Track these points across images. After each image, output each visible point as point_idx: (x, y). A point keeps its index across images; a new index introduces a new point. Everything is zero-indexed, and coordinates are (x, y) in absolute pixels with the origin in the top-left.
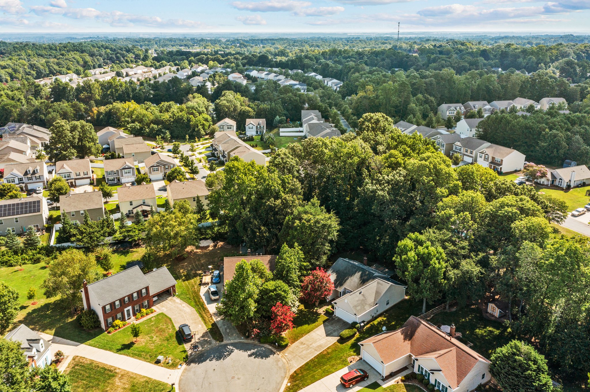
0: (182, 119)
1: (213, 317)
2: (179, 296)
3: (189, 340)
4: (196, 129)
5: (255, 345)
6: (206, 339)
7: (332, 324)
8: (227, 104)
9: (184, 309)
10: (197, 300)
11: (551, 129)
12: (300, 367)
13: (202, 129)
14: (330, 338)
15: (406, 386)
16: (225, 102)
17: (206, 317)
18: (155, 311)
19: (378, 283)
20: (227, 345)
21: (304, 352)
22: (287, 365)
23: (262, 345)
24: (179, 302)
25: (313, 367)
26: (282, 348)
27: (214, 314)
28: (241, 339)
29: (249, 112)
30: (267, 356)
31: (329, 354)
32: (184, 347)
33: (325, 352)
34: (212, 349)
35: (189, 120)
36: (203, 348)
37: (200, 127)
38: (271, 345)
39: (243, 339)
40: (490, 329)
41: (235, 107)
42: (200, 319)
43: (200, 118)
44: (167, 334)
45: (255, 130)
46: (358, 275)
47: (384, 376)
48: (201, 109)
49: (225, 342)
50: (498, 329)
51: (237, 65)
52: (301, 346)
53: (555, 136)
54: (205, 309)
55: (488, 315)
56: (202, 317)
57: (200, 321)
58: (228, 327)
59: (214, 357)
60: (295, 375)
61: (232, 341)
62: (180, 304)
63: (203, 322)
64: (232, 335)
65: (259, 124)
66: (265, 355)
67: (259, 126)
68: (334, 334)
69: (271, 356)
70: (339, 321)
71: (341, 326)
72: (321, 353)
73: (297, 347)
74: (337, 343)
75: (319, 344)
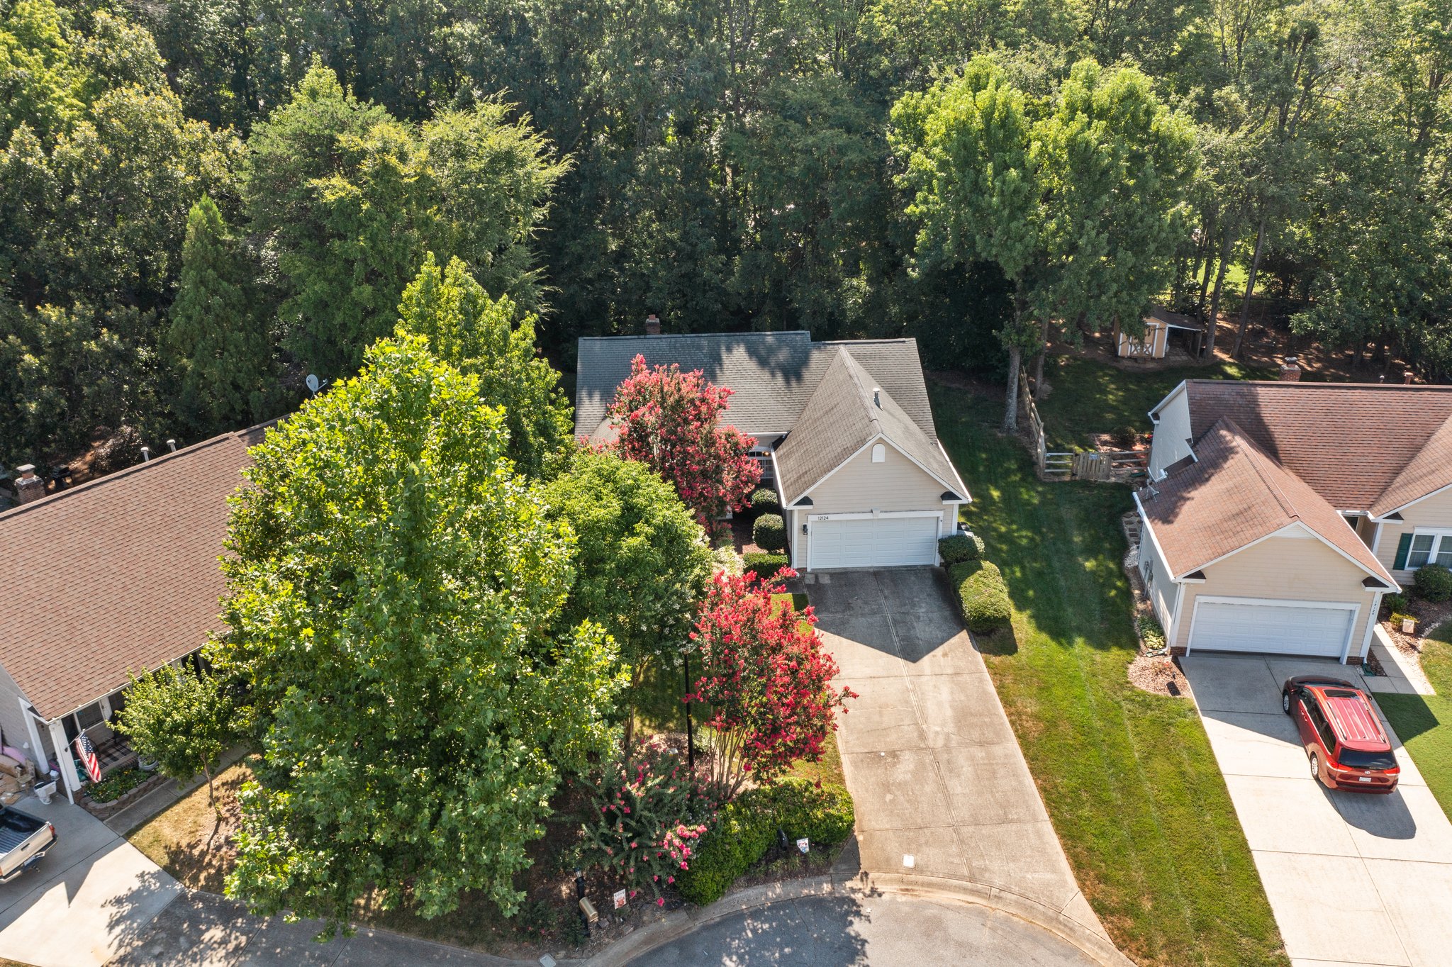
12: (1078, 866)
14: (936, 662)
15: (1446, 639)
22: (1000, 909)
26: (838, 844)
31: (1053, 723)
33: (1031, 724)
46: (738, 363)
47: (1364, 653)
52: (902, 773)
68: (921, 634)
69: (858, 927)
70: (846, 579)
71: (886, 592)
72: (1022, 737)
73: (887, 788)
74: (996, 660)
75: (949, 712)
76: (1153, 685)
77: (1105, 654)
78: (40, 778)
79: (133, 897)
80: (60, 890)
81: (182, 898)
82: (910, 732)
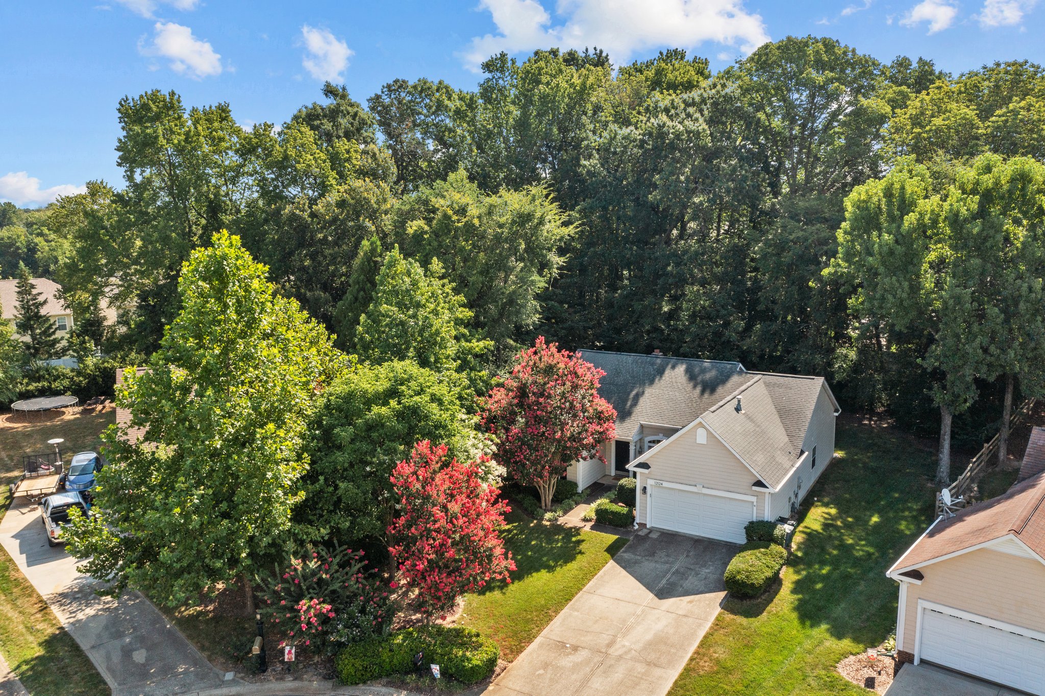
1: (54, 607)
7: (652, 555)
14: (680, 604)
19: (767, 385)
27: (64, 596)
31: (729, 671)
33: (706, 665)
38: (401, 685)
39: (233, 682)
46: (674, 376)
52: (567, 662)
58: (142, 638)
68: (687, 584)
70: (670, 539)
71: (691, 554)
72: (688, 670)
73: (545, 666)
74: (729, 617)
75: (649, 637)
76: (853, 674)
77: (837, 642)
82: (604, 639)
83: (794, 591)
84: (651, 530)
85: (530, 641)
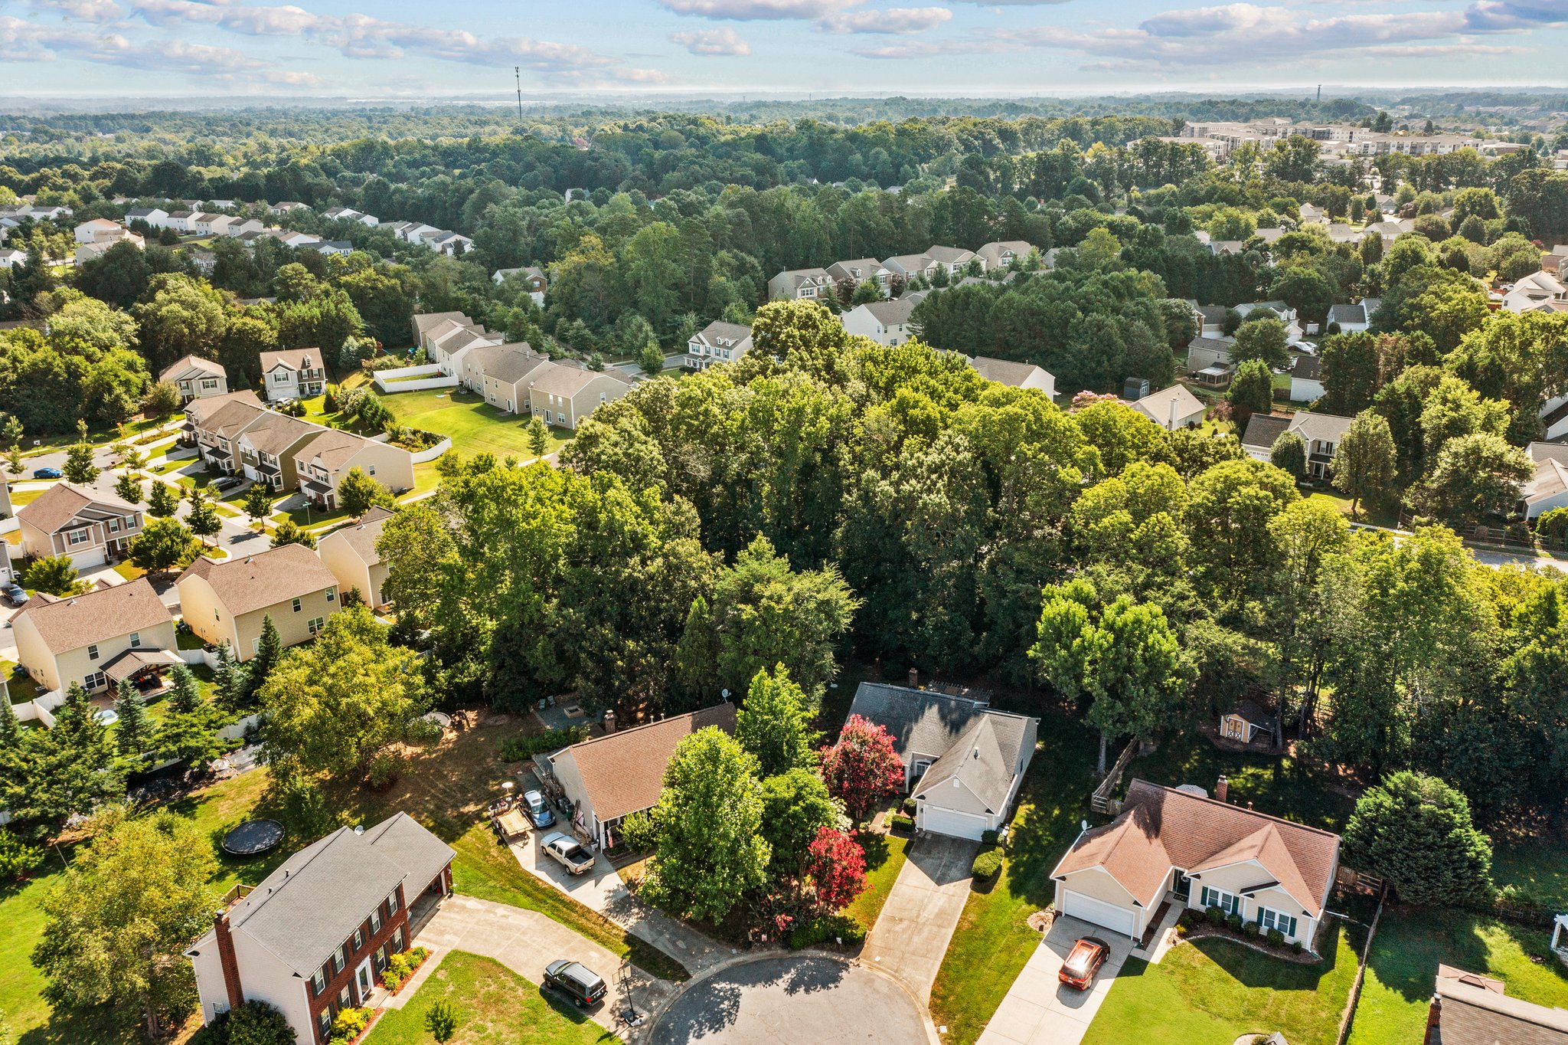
0: (49, 369)
1: (610, 919)
2: (465, 891)
3: (597, 1004)
4: (107, 398)
5: (781, 960)
6: (639, 984)
7: (929, 852)
8: (185, 314)
9: (510, 920)
10: (529, 888)
11: (1085, 310)
12: (938, 979)
13: (126, 397)
14: (949, 888)
15: (1198, 944)
16: (175, 307)
17: (591, 925)
18: (430, 953)
19: (993, 723)
20: (706, 984)
21: (916, 939)
22: (898, 984)
23: (797, 954)
24: (480, 906)
25: (966, 969)
26: (854, 945)
27: (608, 910)
28: (733, 956)
29: (260, 331)
30: (836, 979)
31: (977, 927)
32: (594, 1025)
33: (966, 925)
34: (676, 1006)
35: (74, 373)
36: (650, 1011)
37: (119, 390)
38: (822, 949)
39: (738, 955)
40: (1251, 771)
41: (210, 320)
42: (579, 935)
43: (109, 361)
44: (518, 1006)
45: (297, 383)
46: (932, 713)
47: (1140, 937)
48: (103, 336)
49: (697, 977)
50: (1265, 768)
51: (87, 197)
52: (899, 928)
53: (1100, 326)
54: (571, 906)
55: (1223, 742)
56: (581, 929)
57: (581, 941)
58: (673, 934)
59: (701, 1024)
60: (939, 1001)
61: (714, 969)
62: (488, 911)
63: (594, 943)
64: (702, 951)
65: (304, 366)
66: (827, 977)
67: (305, 372)
68: (951, 874)
69: (844, 974)
70: (938, 839)
71: (952, 850)
72: (958, 929)
73: (889, 931)
74: (975, 894)
75: (936, 910)
76: (1033, 924)
77: (1028, 906)
78: (593, 841)
79: (614, 891)
80: (593, 882)
81: (628, 896)
82: (914, 913)
83: (1008, 875)
84: (927, 833)
85: (877, 917)
